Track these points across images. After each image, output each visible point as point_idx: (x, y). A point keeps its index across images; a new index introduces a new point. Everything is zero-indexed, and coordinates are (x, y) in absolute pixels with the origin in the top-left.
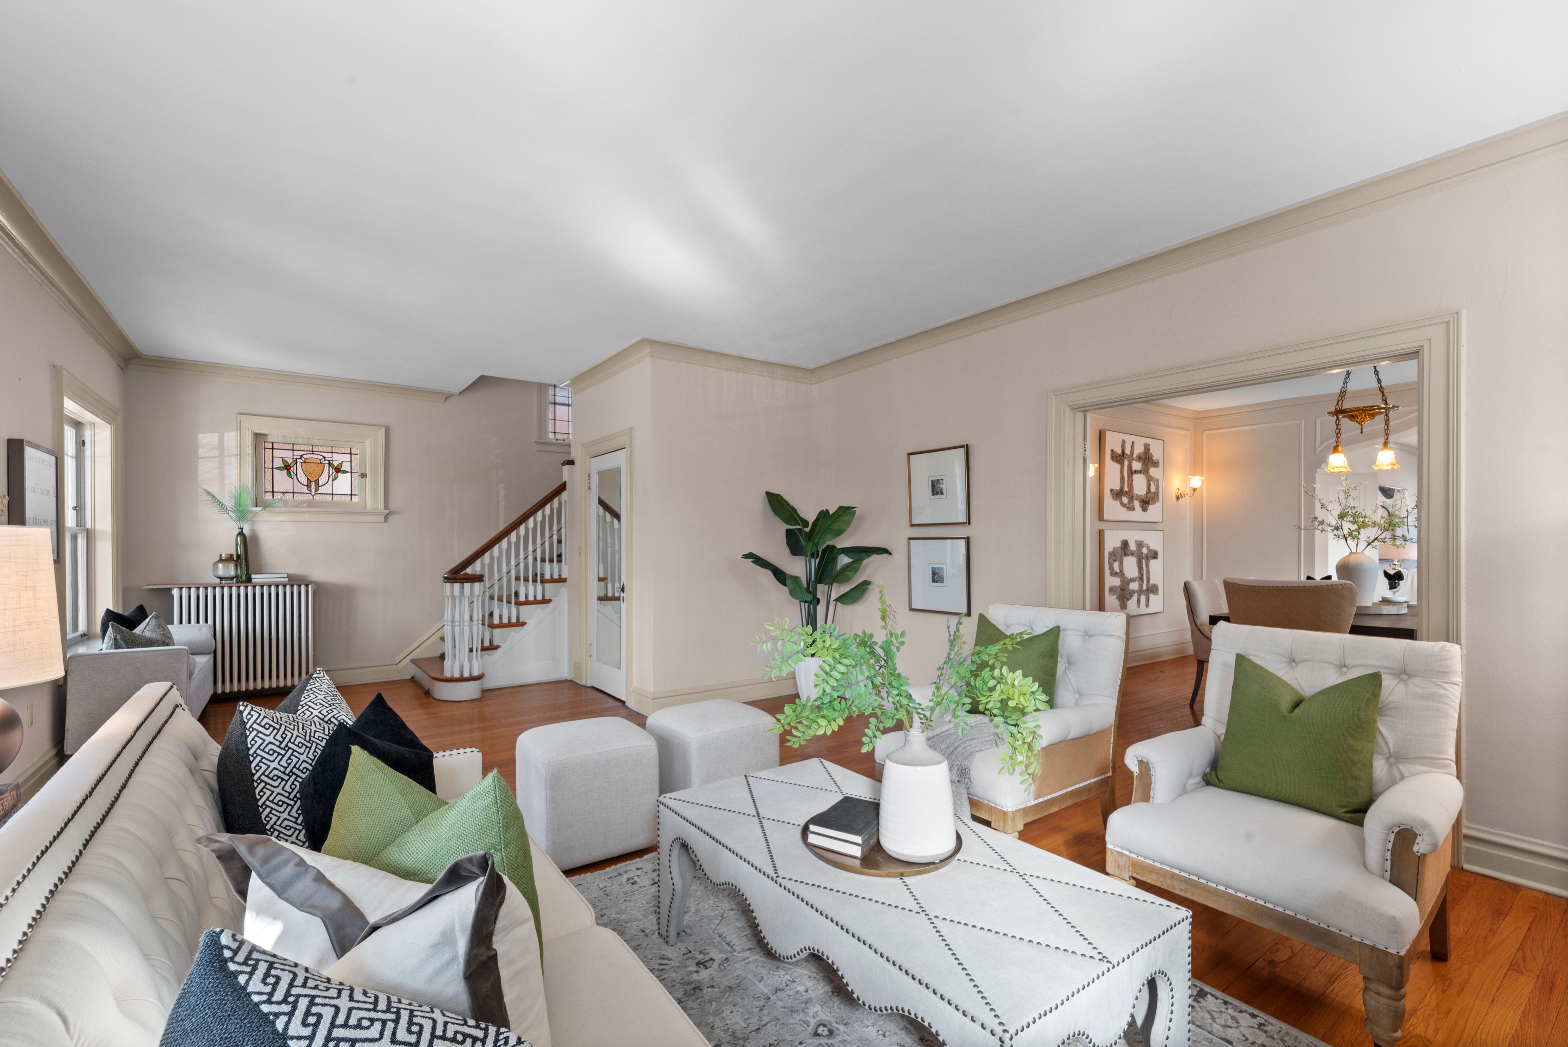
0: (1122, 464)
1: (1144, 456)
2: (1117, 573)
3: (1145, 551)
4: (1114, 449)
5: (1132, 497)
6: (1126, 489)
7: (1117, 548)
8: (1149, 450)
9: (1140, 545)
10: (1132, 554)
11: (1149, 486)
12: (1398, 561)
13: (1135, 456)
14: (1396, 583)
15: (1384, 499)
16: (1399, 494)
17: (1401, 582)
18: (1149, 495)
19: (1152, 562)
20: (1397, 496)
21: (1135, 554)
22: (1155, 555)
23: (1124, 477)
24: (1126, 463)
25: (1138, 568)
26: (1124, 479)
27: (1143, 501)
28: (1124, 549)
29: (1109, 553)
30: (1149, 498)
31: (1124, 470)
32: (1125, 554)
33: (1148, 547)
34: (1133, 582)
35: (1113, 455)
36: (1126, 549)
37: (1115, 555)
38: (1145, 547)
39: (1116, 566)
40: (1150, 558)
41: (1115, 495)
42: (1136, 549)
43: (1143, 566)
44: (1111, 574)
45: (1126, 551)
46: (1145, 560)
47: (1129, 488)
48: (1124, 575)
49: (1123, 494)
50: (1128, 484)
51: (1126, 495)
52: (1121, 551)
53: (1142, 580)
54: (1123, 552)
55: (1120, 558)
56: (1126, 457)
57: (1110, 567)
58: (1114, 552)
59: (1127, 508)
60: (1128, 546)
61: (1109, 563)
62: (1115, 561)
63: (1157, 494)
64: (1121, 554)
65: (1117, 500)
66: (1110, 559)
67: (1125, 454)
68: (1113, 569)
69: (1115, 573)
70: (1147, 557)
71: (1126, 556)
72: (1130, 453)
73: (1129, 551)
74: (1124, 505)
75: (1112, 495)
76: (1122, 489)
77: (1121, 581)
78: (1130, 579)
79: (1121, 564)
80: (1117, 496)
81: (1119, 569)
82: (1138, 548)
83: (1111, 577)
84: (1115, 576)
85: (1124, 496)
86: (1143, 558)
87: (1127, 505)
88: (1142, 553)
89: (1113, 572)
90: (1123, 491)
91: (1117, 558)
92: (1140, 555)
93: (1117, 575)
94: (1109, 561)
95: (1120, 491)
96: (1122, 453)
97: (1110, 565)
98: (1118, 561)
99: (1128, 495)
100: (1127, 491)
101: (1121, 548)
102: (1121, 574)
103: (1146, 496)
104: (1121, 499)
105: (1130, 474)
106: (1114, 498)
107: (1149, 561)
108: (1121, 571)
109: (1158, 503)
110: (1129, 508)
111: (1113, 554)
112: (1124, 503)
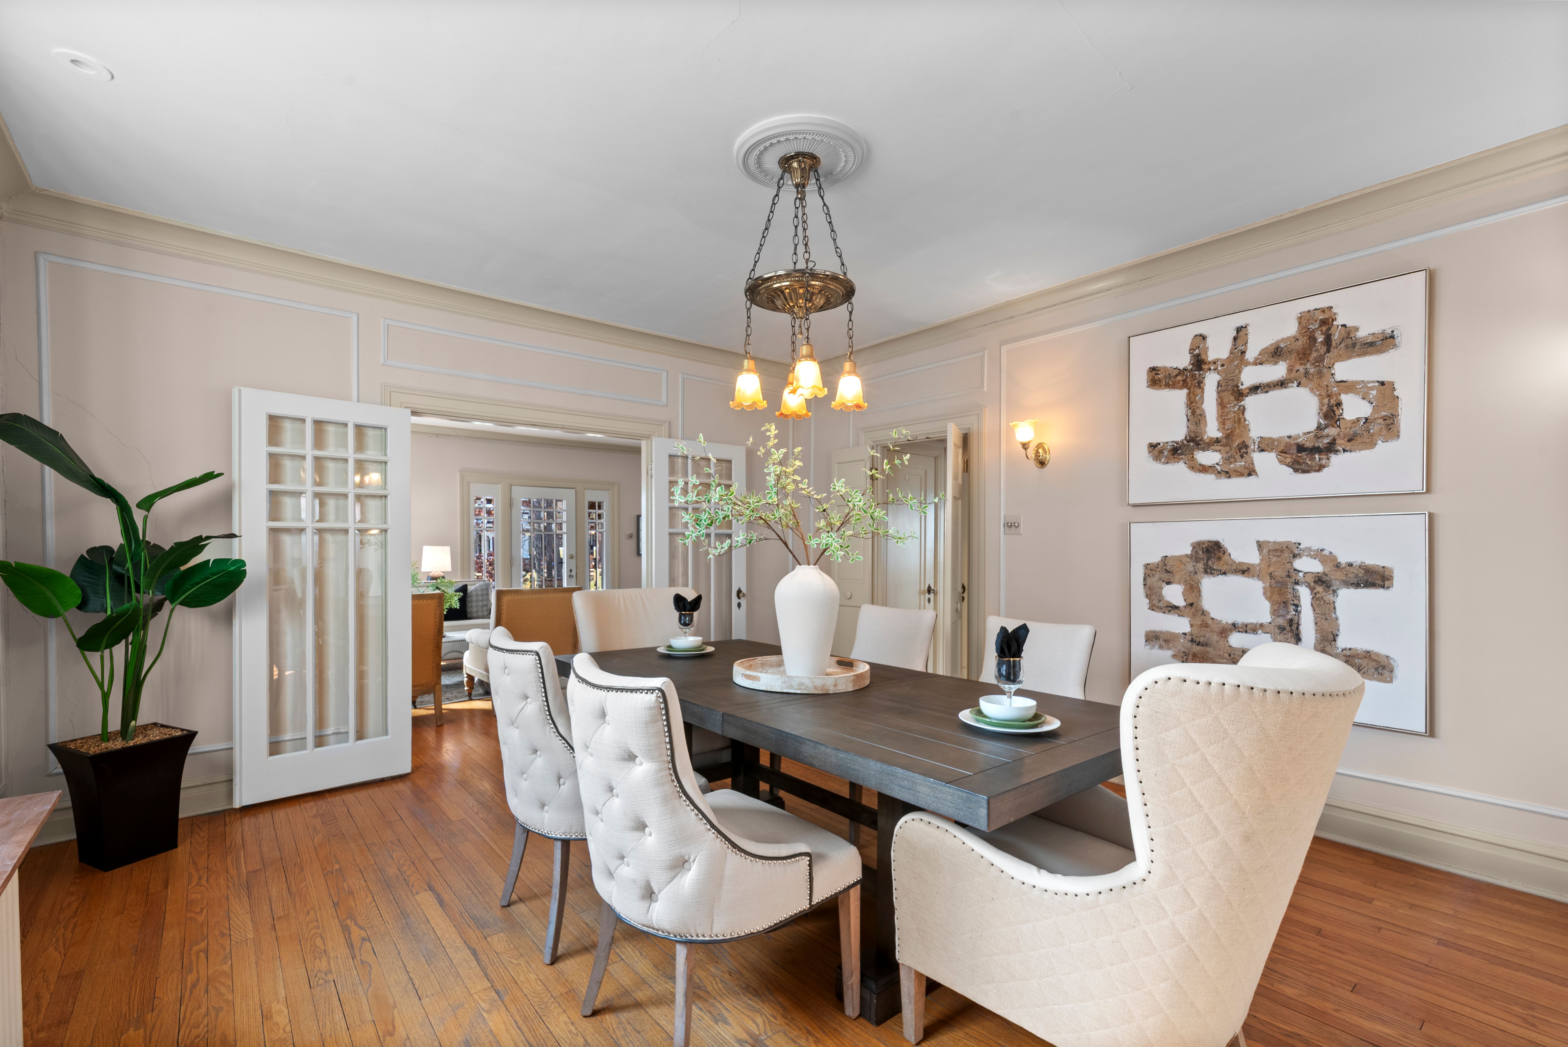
0: (1195, 387)
1: (1302, 341)
2: (1176, 608)
3: (1308, 565)
4: (1160, 363)
5: (1244, 446)
6: (1212, 430)
7: (1179, 559)
8: (1327, 321)
9: (1279, 552)
10: (1244, 570)
11: (1332, 410)
13: (1252, 354)
18: (1331, 431)
19: (1353, 598)
21: (1256, 570)
22: (1372, 578)
23: (1203, 410)
24: (1211, 381)
25: (1272, 605)
26: (1202, 416)
27: (1301, 448)
28: (1208, 560)
29: (1147, 566)
30: (1330, 438)
31: (1202, 397)
32: (1209, 571)
33: (1325, 555)
34: (1246, 632)
35: (1157, 377)
36: (1213, 560)
37: (1167, 572)
38: (1307, 556)
39: (1174, 594)
40: (1336, 584)
41: (1165, 454)
42: (1261, 560)
43: (1296, 602)
44: (1152, 608)
45: (1213, 563)
46: (1312, 589)
47: (1228, 430)
48: (1204, 613)
49: (1202, 446)
50: (1222, 420)
51: (1212, 447)
52: (1194, 563)
53: (1290, 634)
54: (1200, 566)
55: (1188, 578)
56: (1212, 368)
57: (1148, 593)
58: (1165, 565)
59: (1219, 472)
60: (1224, 553)
61: (1145, 585)
62: (1168, 583)
63: (1381, 421)
64: (1192, 569)
65: (1175, 462)
66: (1148, 578)
67: (1206, 363)
68: (1160, 598)
69: (1167, 606)
70: (1320, 581)
71: (1212, 574)
72: (1231, 353)
73: (1227, 564)
74: (1204, 469)
75: (1157, 453)
76: (1197, 437)
77: (1192, 626)
78: (1234, 625)
79: (1193, 590)
80: (1173, 454)
81: (1185, 600)
82: (1274, 559)
83: (1152, 612)
84: (1169, 611)
85: (1204, 450)
86: (1297, 583)
87: (1217, 467)
88: (1295, 570)
89: (1161, 604)
90: (1201, 440)
91: (1177, 577)
92: (1285, 574)
93: (1177, 611)
94: (1144, 581)
95: (1188, 442)
96: (1193, 364)
97: (1150, 588)
98: (1179, 583)
99: (1222, 445)
100: (1217, 438)
101: (1194, 557)
102: (1193, 610)
103: (1316, 436)
104: (1193, 457)
105: (1232, 398)
106: (1163, 460)
107: (1334, 592)
108: (1192, 605)
109: (1392, 445)
110: (1227, 473)
111: (1159, 569)
112: (1203, 466)
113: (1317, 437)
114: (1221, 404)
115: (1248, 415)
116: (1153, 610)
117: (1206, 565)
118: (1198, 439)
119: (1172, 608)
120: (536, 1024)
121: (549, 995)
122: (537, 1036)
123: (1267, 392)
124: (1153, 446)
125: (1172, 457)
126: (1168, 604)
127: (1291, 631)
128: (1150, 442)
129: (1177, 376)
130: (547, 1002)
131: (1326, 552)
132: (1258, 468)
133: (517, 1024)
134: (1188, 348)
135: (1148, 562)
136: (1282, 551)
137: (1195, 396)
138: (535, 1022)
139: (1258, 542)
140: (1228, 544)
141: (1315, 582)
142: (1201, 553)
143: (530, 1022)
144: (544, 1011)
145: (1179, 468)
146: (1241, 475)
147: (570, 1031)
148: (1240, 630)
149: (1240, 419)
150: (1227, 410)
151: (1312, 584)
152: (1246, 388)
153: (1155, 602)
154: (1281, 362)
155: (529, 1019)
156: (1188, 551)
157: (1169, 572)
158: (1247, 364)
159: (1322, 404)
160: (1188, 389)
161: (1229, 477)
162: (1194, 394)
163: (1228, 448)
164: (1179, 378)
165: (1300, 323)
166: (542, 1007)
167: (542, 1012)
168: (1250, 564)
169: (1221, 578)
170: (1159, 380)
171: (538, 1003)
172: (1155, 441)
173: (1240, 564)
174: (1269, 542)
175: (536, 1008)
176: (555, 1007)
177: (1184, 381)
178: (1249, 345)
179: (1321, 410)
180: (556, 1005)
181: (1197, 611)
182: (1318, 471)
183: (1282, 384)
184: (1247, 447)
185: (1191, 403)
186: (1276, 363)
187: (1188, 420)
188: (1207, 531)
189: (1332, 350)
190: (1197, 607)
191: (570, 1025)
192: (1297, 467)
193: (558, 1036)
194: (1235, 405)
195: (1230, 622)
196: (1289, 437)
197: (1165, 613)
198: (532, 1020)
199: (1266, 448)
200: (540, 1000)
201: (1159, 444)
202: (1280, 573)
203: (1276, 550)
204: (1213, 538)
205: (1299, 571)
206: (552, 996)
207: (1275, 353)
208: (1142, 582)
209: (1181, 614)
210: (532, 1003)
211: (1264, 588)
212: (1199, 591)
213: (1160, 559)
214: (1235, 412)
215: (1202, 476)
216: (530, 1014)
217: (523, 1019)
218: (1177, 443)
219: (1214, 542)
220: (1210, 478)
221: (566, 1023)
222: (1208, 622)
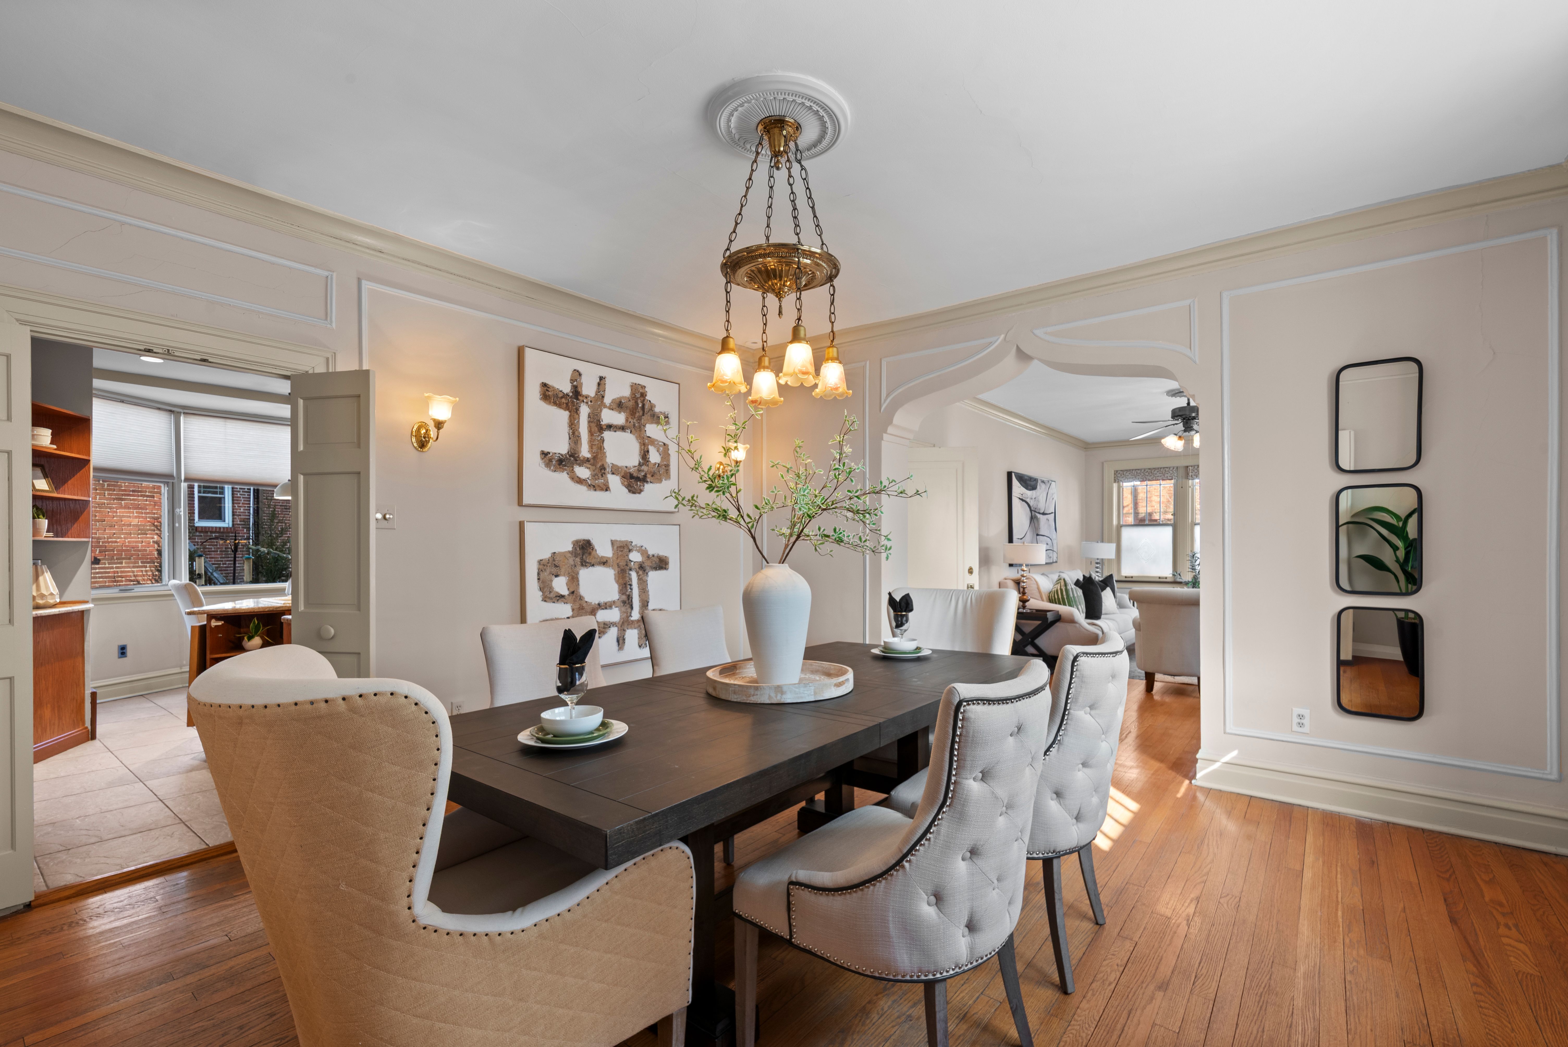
0: (574, 412)
1: (632, 403)
2: (562, 596)
3: (635, 557)
4: (550, 382)
5: (603, 468)
6: (585, 452)
7: (563, 554)
8: (643, 395)
9: (622, 548)
10: (604, 563)
11: (645, 455)
12: (1027, 565)
13: (608, 400)
14: (902, 616)
15: (1023, 490)
16: (1043, 486)
17: (910, 615)
18: (644, 468)
19: (654, 577)
20: (1041, 488)
21: (611, 562)
22: (661, 564)
23: (579, 433)
24: (584, 411)
25: (619, 586)
26: (579, 437)
27: (632, 476)
28: (583, 555)
29: (540, 562)
30: (645, 472)
31: (579, 421)
32: (584, 564)
33: (643, 550)
34: (606, 608)
35: (547, 393)
36: (586, 555)
37: (556, 566)
38: (635, 550)
39: (560, 585)
40: (648, 568)
41: (554, 462)
42: (613, 554)
43: (630, 583)
44: (545, 599)
45: (586, 557)
46: (637, 573)
47: (594, 453)
48: (581, 598)
49: (579, 462)
50: (591, 446)
51: (585, 464)
52: (574, 558)
53: (628, 605)
54: (578, 560)
55: (570, 571)
56: (585, 401)
57: (542, 586)
58: (554, 560)
59: (589, 486)
60: (593, 550)
61: (538, 579)
62: (557, 576)
63: (664, 467)
64: (572, 563)
65: (560, 472)
66: (541, 573)
67: (581, 395)
68: (551, 589)
69: (556, 596)
70: (642, 567)
71: (586, 566)
72: (596, 394)
73: (595, 558)
74: (580, 481)
75: (547, 461)
76: (575, 454)
77: (573, 610)
78: (599, 604)
79: (574, 580)
80: (559, 465)
81: (568, 589)
82: (620, 553)
83: (545, 603)
84: (558, 601)
85: (580, 465)
86: (631, 570)
87: (588, 481)
88: (630, 560)
89: (552, 595)
90: (578, 457)
91: (563, 570)
92: (625, 564)
93: (563, 599)
94: (538, 576)
95: (570, 456)
96: (573, 392)
97: (543, 582)
98: (564, 575)
99: (590, 464)
100: (588, 458)
101: (574, 553)
102: (574, 597)
103: (638, 469)
104: (573, 470)
105: (596, 429)
106: (552, 468)
107: (647, 574)
108: (573, 592)
109: (667, 482)
110: (594, 486)
111: (550, 564)
112: (579, 478)
113: (639, 471)
114: (591, 433)
115: (606, 445)
116: (545, 601)
117: (582, 559)
118: (576, 455)
119: (560, 597)
120: (1107, 1021)
121: (1070, 1028)
122: (1117, 1014)
123: (615, 431)
124: (544, 454)
125: (559, 467)
126: (557, 595)
127: (629, 603)
128: (543, 450)
129: (562, 398)
130: (1079, 1025)
131: (643, 548)
132: (611, 486)
133: (1120, 1035)
134: (569, 378)
135: (541, 558)
136: (624, 547)
137: (575, 419)
138: (1106, 1023)
139: (612, 540)
140: (595, 543)
141: (639, 568)
142: (578, 549)
143: (1109, 1026)
144: (1090, 1023)
145: (563, 477)
146: (602, 490)
147: (1093, 995)
148: (603, 607)
149: (601, 447)
150: (594, 438)
151: (638, 569)
152: (605, 425)
153: (547, 594)
154: (622, 413)
155: (1108, 1028)
156: (570, 548)
157: (557, 567)
158: (605, 407)
159: (641, 449)
160: (570, 412)
161: (595, 490)
162: (573, 418)
163: (594, 467)
164: (563, 400)
165: (632, 390)
166: (1087, 1026)
167: (1092, 1023)
168: (607, 557)
169: (591, 568)
170: (549, 396)
171: (1086, 1031)
172: (546, 450)
173: (602, 557)
174: (617, 541)
175: (1093, 1030)
176: (1079, 1016)
177: (567, 404)
178: (606, 392)
179: (641, 452)
180: (1076, 1017)
181: (576, 597)
182: (640, 493)
183: (623, 428)
184: (605, 469)
185: (572, 424)
186: (620, 412)
187: (570, 439)
188: (582, 532)
189: (645, 415)
190: (577, 594)
191: (1087, 998)
192: (630, 488)
193: (1104, 1001)
194: (599, 436)
195: (597, 603)
196: (626, 467)
197: (554, 602)
198: (1107, 1026)
199: (615, 472)
200: (1081, 1031)
201: (549, 453)
202: (622, 563)
203: (621, 547)
204: (586, 538)
205: (632, 561)
206: (1069, 1026)
207: (619, 405)
208: (536, 577)
209: (565, 601)
210: (1090, 1036)
211: (615, 574)
212: (578, 581)
213: (550, 556)
214: (598, 441)
215: (579, 486)
216: (1102, 1031)
217: (1112, 1032)
218: (562, 455)
219: (587, 540)
220: (583, 488)
221: (1088, 1001)
222: (584, 605)
